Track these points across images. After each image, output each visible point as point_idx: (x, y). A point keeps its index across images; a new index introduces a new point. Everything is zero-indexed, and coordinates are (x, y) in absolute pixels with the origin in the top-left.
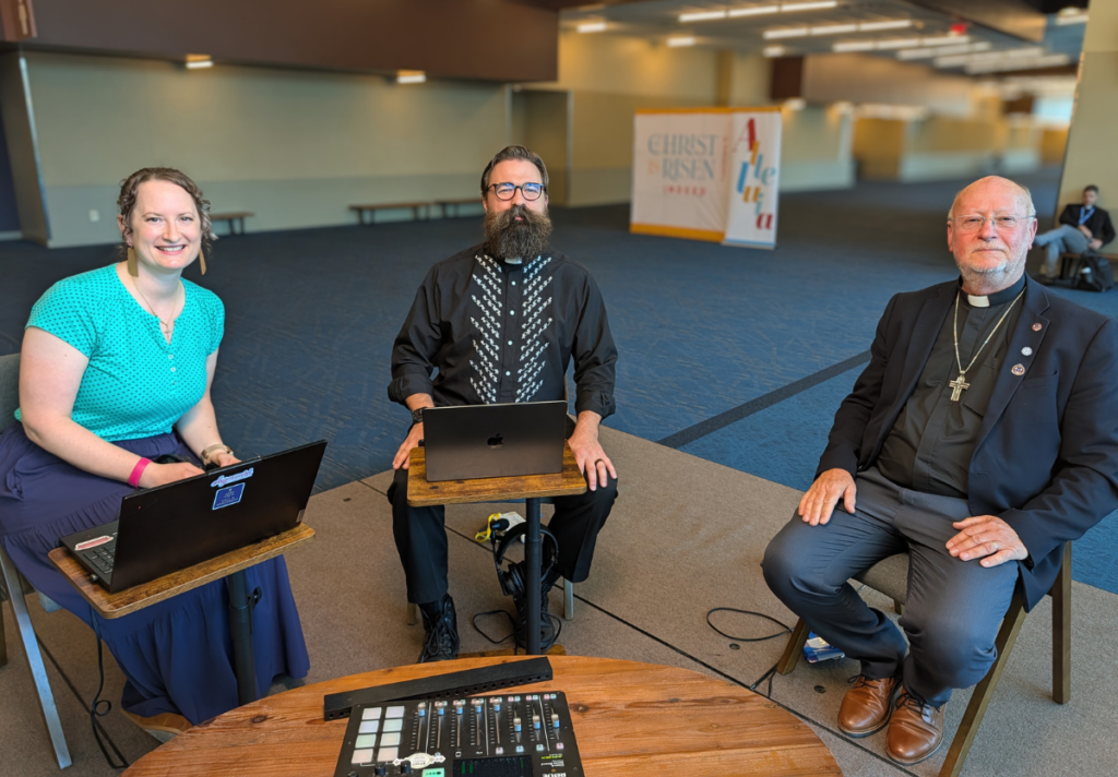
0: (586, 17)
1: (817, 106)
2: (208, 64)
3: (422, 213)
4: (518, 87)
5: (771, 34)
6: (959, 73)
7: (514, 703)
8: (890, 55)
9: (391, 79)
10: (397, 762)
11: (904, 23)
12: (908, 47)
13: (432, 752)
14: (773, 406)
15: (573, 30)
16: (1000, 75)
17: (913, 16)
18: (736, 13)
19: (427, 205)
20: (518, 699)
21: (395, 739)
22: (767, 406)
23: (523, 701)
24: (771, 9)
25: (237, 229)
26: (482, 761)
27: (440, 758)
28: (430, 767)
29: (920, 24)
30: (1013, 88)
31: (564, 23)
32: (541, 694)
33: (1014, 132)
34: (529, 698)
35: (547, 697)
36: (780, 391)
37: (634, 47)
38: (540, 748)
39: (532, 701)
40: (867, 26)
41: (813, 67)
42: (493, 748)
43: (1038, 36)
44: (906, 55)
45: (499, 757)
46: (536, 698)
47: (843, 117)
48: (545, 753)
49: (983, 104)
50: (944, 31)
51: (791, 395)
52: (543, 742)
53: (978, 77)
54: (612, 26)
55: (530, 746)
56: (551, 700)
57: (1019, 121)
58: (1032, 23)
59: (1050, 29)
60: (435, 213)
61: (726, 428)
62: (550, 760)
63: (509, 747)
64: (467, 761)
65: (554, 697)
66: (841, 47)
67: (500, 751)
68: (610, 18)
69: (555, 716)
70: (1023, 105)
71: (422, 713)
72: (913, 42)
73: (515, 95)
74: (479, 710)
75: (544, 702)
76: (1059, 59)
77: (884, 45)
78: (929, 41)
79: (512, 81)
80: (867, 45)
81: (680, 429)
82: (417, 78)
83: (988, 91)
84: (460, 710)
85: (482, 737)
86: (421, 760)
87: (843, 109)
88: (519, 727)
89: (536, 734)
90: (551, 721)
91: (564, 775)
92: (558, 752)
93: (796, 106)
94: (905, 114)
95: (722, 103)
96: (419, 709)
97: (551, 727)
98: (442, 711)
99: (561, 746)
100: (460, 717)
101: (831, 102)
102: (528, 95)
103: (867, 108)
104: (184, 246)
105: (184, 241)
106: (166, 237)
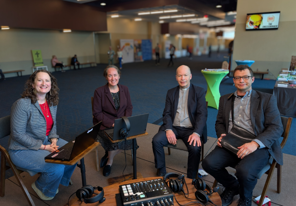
0: (113, 14)
1: (173, 35)
2: (8, 28)
3: (72, 68)
4: (96, 32)
5: (161, 18)
6: (205, 26)
7: (152, 182)
8: (190, 22)
9: (61, 31)
10: (134, 195)
11: (193, 15)
12: (194, 21)
13: (140, 192)
15: (110, 17)
16: (215, 27)
17: (195, 13)
18: (153, 13)
20: (153, 181)
21: (132, 191)
24: (161, 12)
25: (20, 75)
26: (151, 192)
27: (142, 193)
28: (141, 195)
29: (197, 15)
30: (218, 30)
31: (108, 15)
32: (157, 179)
33: (219, 40)
34: (155, 180)
35: (158, 180)
37: (126, 21)
38: (161, 189)
39: (156, 181)
40: (184, 16)
41: (171, 25)
42: (152, 190)
43: (224, 18)
44: (193, 22)
45: (154, 191)
46: (156, 180)
47: (179, 38)
48: (163, 190)
49: (211, 34)
50: (203, 17)
52: (161, 188)
53: (210, 28)
54: (120, 16)
55: (159, 189)
57: (219, 38)
58: (222, 15)
59: (226, 16)
62: (164, 191)
64: (148, 193)
65: (160, 179)
66: (178, 21)
67: (154, 190)
68: (119, 14)
70: (221, 34)
71: (135, 185)
72: (195, 19)
73: (95, 34)
74: (146, 184)
75: (158, 181)
76: (228, 23)
77: (189, 20)
78: (199, 19)
79: (95, 31)
80: (184, 20)
81: (156, 121)
82: (69, 31)
83: (212, 30)
84: (142, 184)
85: (149, 188)
86: (139, 194)
87: (179, 36)
88: (155, 186)
89: (159, 186)
90: (162, 184)
91: (168, 193)
92: (165, 189)
93: (167, 35)
94: (194, 37)
95: (149, 35)
96: (133, 185)
97: (162, 185)
98: (138, 185)
99: (165, 188)
100: (142, 185)
101: (176, 35)
102: (99, 34)
103: (185, 36)
104: (47, 87)
105: (46, 86)
106: (42, 84)
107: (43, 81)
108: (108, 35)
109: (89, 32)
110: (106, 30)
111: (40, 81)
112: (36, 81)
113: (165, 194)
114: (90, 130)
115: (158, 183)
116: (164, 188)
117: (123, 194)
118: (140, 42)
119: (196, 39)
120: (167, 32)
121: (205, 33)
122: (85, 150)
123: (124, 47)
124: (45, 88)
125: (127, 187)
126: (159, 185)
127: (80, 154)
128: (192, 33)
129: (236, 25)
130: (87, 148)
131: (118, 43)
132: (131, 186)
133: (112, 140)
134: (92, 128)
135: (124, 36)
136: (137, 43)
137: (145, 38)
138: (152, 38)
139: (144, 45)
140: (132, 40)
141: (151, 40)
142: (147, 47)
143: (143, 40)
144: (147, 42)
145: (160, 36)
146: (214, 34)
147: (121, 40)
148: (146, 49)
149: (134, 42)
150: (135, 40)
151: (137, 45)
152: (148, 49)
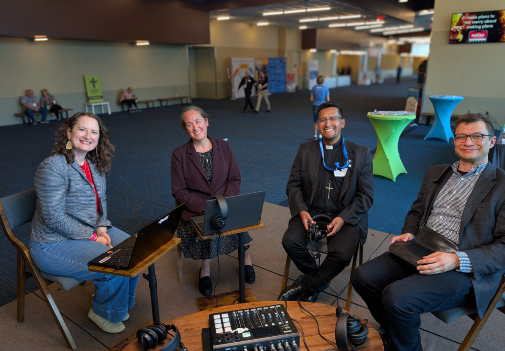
0: (221, 14)
1: (322, 51)
2: (46, 39)
3: (151, 105)
4: (191, 46)
5: (302, 21)
6: (380, 35)
7: (266, 309)
8: (352, 28)
9: (133, 44)
10: (233, 332)
11: (359, 16)
12: (360, 26)
13: (243, 327)
15: (216, 19)
16: (397, 36)
17: (362, 13)
18: (287, 12)
19: (153, 101)
20: (267, 308)
21: (229, 324)
23: (269, 308)
24: (303, 11)
25: (65, 116)
26: (261, 328)
27: (246, 329)
28: (244, 332)
29: (365, 17)
30: (402, 41)
31: (211, 17)
32: (275, 306)
33: (403, 58)
34: (271, 307)
35: (277, 306)
37: (242, 26)
38: (280, 323)
40: (342, 17)
41: (319, 32)
42: (264, 325)
44: (357, 28)
45: (267, 327)
46: (273, 307)
47: (333, 55)
48: (282, 324)
49: (390, 48)
50: (375, 19)
52: (280, 321)
53: (388, 37)
54: (232, 17)
55: (277, 323)
56: (279, 307)
57: (404, 55)
58: (410, 15)
59: (417, 17)
60: (157, 105)
62: (285, 327)
63: (270, 324)
64: (256, 329)
65: (279, 306)
66: (331, 26)
67: (266, 325)
68: (231, 14)
69: (282, 312)
70: (407, 48)
71: (235, 315)
72: (362, 23)
73: (190, 49)
74: (255, 312)
75: (276, 308)
76: (421, 29)
77: (349, 25)
78: (367, 23)
79: (189, 44)
80: (343, 25)
82: (147, 43)
83: (392, 42)
84: (248, 313)
85: (259, 321)
86: (240, 330)
87: (333, 51)
88: (271, 317)
89: (277, 319)
90: (281, 314)
91: (291, 331)
92: (287, 324)
93: (313, 51)
94: (359, 53)
95: (281, 51)
96: (233, 314)
97: (282, 316)
98: (242, 314)
99: (287, 322)
100: (248, 316)
101: (328, 50)
102: (196, 49)
103: (344, 52)
104: (91, 143)
105: (91, 141)
106: (85, 137)
107: (87, 131)
108: (212, 49)
109: (179, 45)
110: (209, 42)
111: (82, 130)
113: (285, 332)
114: (163, 218)
115: (276, 313)
116: (284, 322)
117: (215, 329)
118: (266, 62)
119: (363, 56)
120: (313, 47)
121: (379, 46)
122: (155, 251)
123: (237, 71)
124: (89, 143)
125: (223, 317)
126: (277, 316)
127: (148, 258)
128: (356, 46)
129: (432, 33)
130: (158, 248)
131: (228, 64)
132: (229, 315)
133: (203, 235)
134: (167, 215)
135: (240, 51)
136: (260, 63)
137: (275, 55)
138: (286, 55)
139: (271, 67)
140: (252, 59)
141: (285, 59)
142: (277, 71)
143: (270, 59)
144: (278, 61)
145: (299, 52)
146: (395, 48)
147: (233, 59)
148: (276, 74)
149: (255, 62)
150: (256, 59)
151: (259, 67)
152: (279, 74)
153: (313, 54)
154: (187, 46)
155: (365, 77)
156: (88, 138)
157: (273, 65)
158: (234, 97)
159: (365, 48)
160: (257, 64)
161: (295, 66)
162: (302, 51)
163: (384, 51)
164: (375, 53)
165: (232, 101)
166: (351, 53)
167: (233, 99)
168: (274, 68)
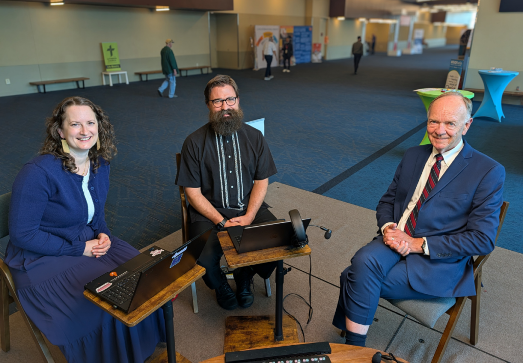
1: (351, 19)
4: (212, 12)
9: (153, 10)
14: (360, 170)
16: (430, 3)
22: (358, 170)
25: (81, 86)
30: (435, 9)
33: (436, 27)
36: (361, 162)
41: (349, 1)
47: (362, 23)
49: (423, 16)
51: (367, 164)
53: (421, 4)
57: (438, 24)
61: (342, 183)
65: (324, 359)
73: (211, 15)
79: (210, 10)
82: (166, 9)
83: (425, 10)
87: (362, 20)
93: (342, 18)
94: (389, 22)
95: (307, 19)
101: (358, 18)
102: (217, 15)
103: (373, 21)
104: (90, 137)
106: (82, 133)
108: (235, 15)
109: (201, 11)
110: (232, 8)
111: (75, 125)
112: (66, 124)
118: (291, 31)
119: (395, 25)
120: (342, 15)
121: (411, 14)
123: (260, 40)
128: (387, 14)
131: (251, 33)
135: (264, 19)
136: (285, 31)
137: (300, 23)
138: (312, 24)
139: (297, 36)
140: (277, 27)
141: (311, 27)
142: (303, 40)
143: (295, 27)
144: (304, 30)
145: (326, 20)
146: (427, 16)
147: (257, 27)
148: (301, 44)
149: (280, 31)
150: (281, 27)
151: (284, 36)
152: (304, 44)
153: (341, 21)
154: (209, 13)
155: (395, 48)
156: (86, 133)
157: (298, 34)
158: (257, 67)
159: (398, 16)
160: (282, 32)
161: (322, 35)
162: (329, 18)
163: (416, 19)
164: (407, 21)
165: (255, 71)
166: (381, 21)
167: (256, 69)
168: (300, 36)
